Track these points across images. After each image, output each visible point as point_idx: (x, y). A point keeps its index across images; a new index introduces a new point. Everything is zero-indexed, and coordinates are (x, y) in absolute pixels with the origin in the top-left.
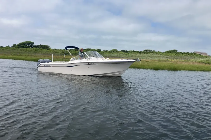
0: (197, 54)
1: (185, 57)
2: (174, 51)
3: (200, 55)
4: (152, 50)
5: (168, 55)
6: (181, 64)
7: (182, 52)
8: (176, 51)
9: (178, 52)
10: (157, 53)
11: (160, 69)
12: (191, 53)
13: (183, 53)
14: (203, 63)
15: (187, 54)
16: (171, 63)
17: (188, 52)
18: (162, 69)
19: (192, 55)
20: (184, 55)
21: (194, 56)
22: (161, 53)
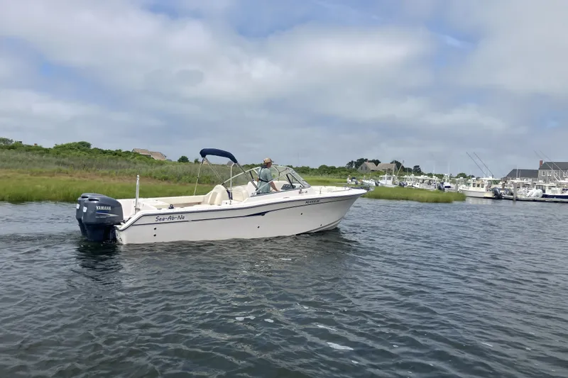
0: (140, 155)
1: (111, 162)
2: (84, 146)
3: (148, 157)
4: (14, 141)
5: (64, 157)
6: (99, 181)
7: (104, 149)
8: (88, 145)
9: (92, 147)
10: (29, 149)
11: (32, 201)
12: (128, 152)
13: (105, 152)
14: (155, 178)
15: (116, 154)
16: (71, 181)
17: (120, 150)
18: (39, 200)
19: (128, 158)
20: (107, 157)
21: (133, 160)
22: (43, 151)
